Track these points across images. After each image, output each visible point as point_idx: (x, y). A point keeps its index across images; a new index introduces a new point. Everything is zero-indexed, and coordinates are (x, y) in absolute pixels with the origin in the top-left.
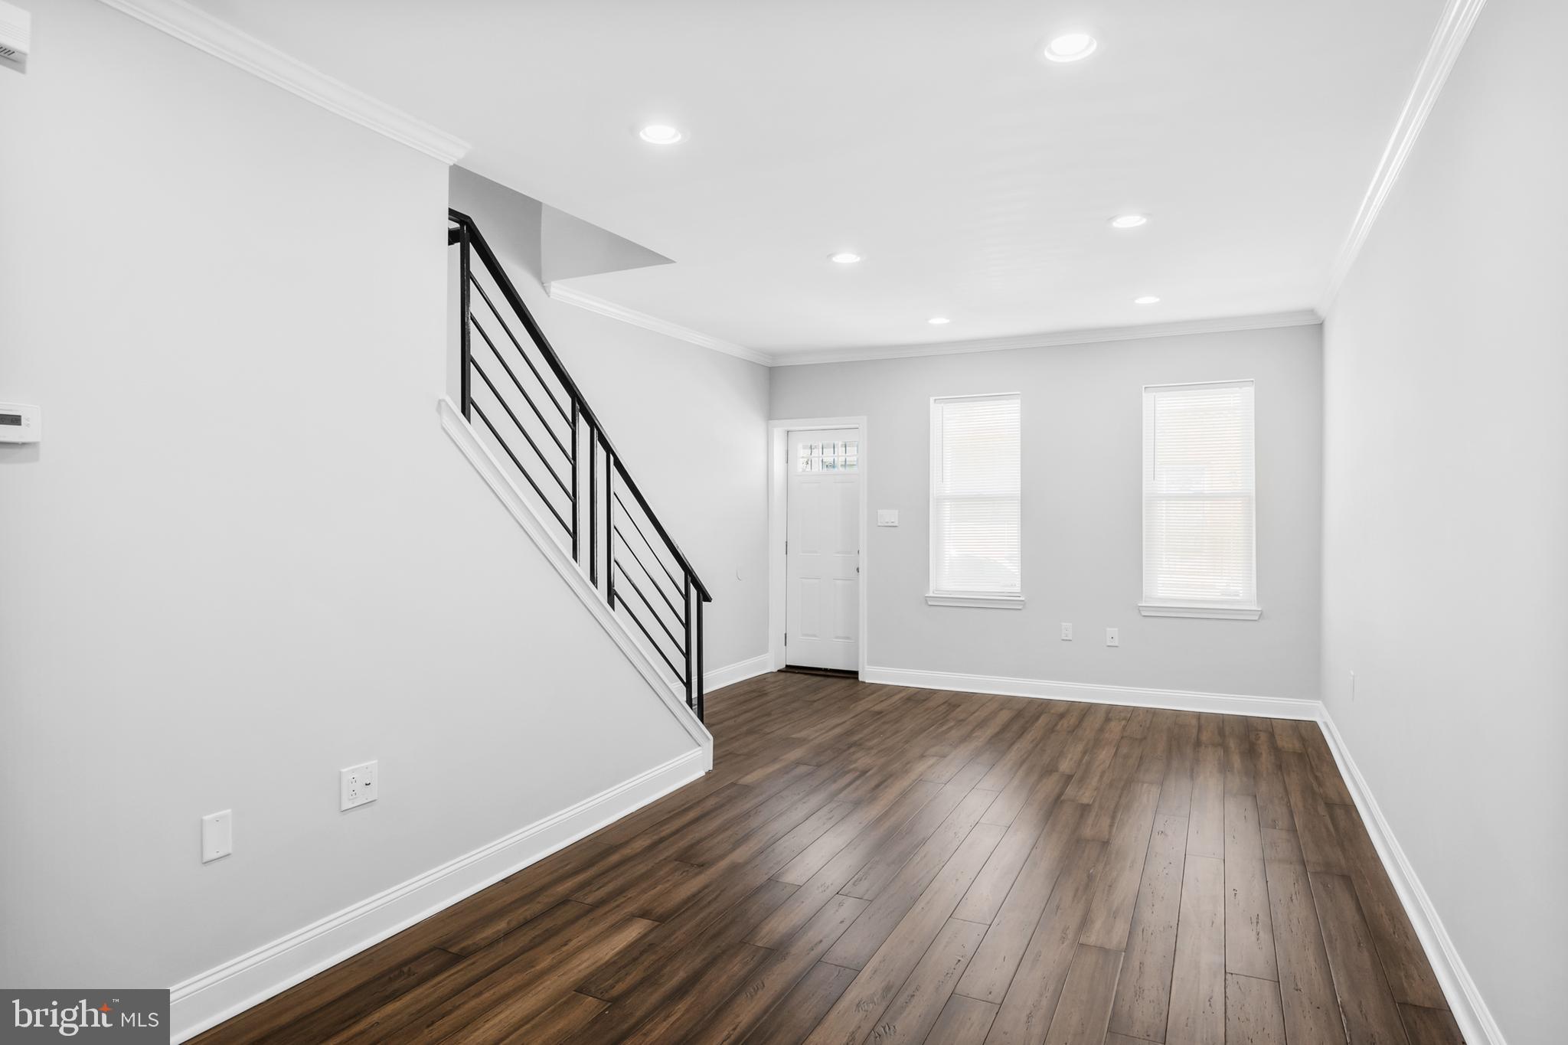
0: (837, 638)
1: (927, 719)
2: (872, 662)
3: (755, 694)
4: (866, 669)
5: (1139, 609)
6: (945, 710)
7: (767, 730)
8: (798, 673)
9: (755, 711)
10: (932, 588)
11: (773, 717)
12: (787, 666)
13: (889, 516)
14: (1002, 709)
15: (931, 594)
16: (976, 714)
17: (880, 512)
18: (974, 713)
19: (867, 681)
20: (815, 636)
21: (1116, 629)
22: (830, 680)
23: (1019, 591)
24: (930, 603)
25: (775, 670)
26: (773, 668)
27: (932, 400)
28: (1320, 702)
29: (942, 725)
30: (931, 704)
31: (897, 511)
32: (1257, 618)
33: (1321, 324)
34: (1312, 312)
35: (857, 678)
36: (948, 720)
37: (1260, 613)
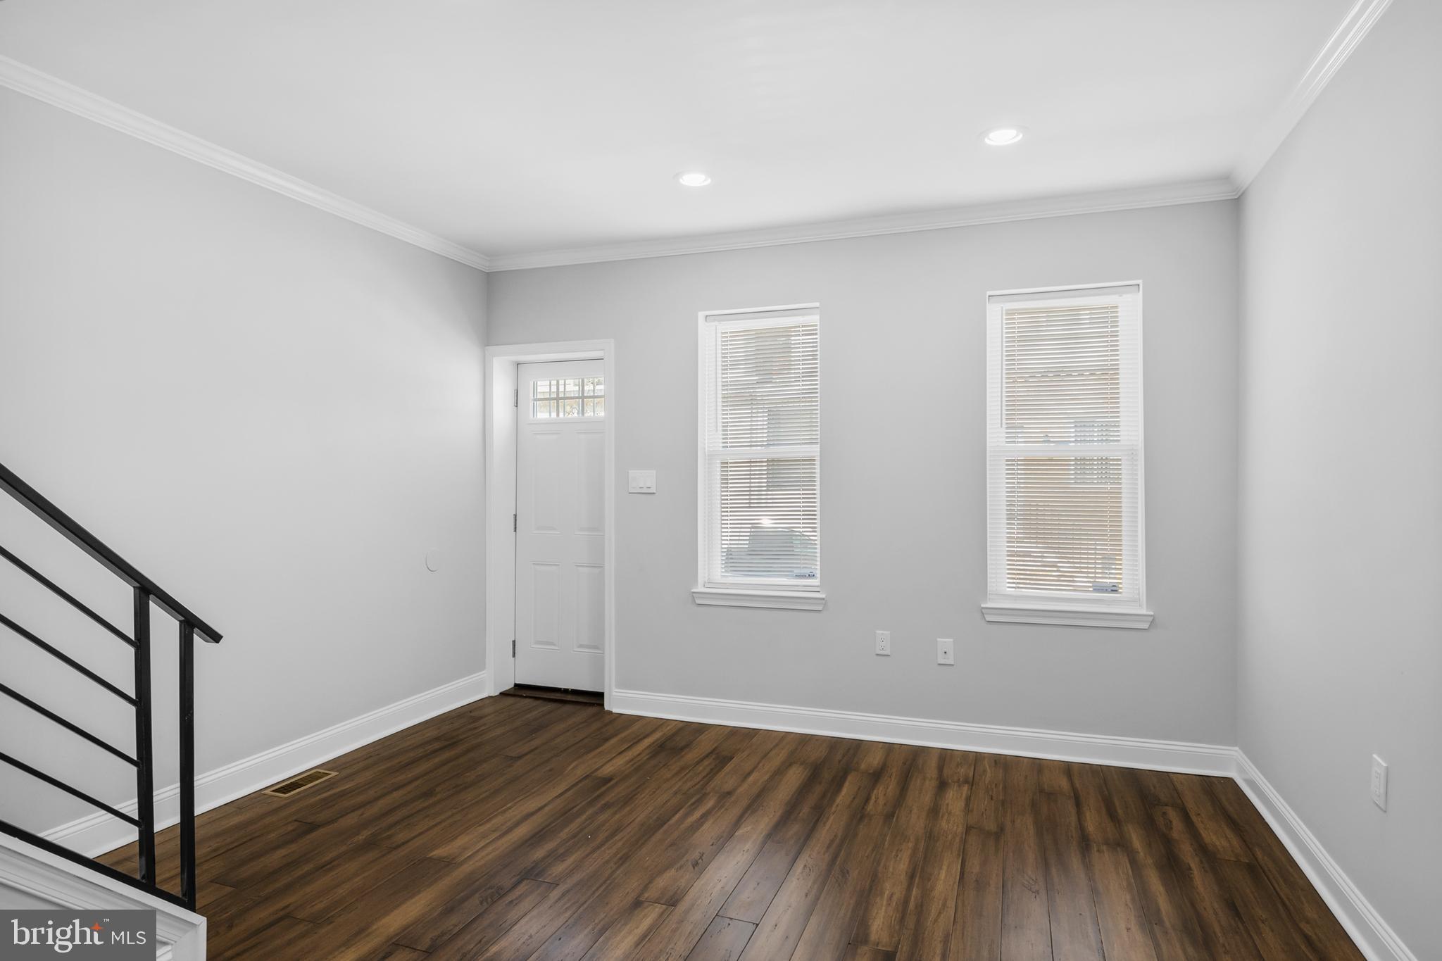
0: (581, 646)
1: (676, 793)
2: (624, 684)
3: (436, 745)
4: (614, 694)
5: (983, 612)
6: (708, 769)
7: (401, 837)
8: (526, 697)
9: (409, 788)
10: (700, 580)
11: (439, 796)
12: (516, 685)
13: (645, 479)
14: (791, 765)
15: (700, 589)
16: (751, 779)
17: (632, 473)
18: (749, 774)
19: (615, 711)
20: (552, 644)
21: (952, 640)
22: (567, 708)
23: (819, 584)
24: (698, 601)
25: (497, 693)
26: (491, 690)
27: (701, 315)
28: (1237, 748)
29: (699, 802)
30: (691, 756)
31: (655, 472)
32: (1146, 626)
33: (1238, 199)
34: (1226, 178)
35: (602, 705)
36: (705, 795)
37: (1151, 619)
